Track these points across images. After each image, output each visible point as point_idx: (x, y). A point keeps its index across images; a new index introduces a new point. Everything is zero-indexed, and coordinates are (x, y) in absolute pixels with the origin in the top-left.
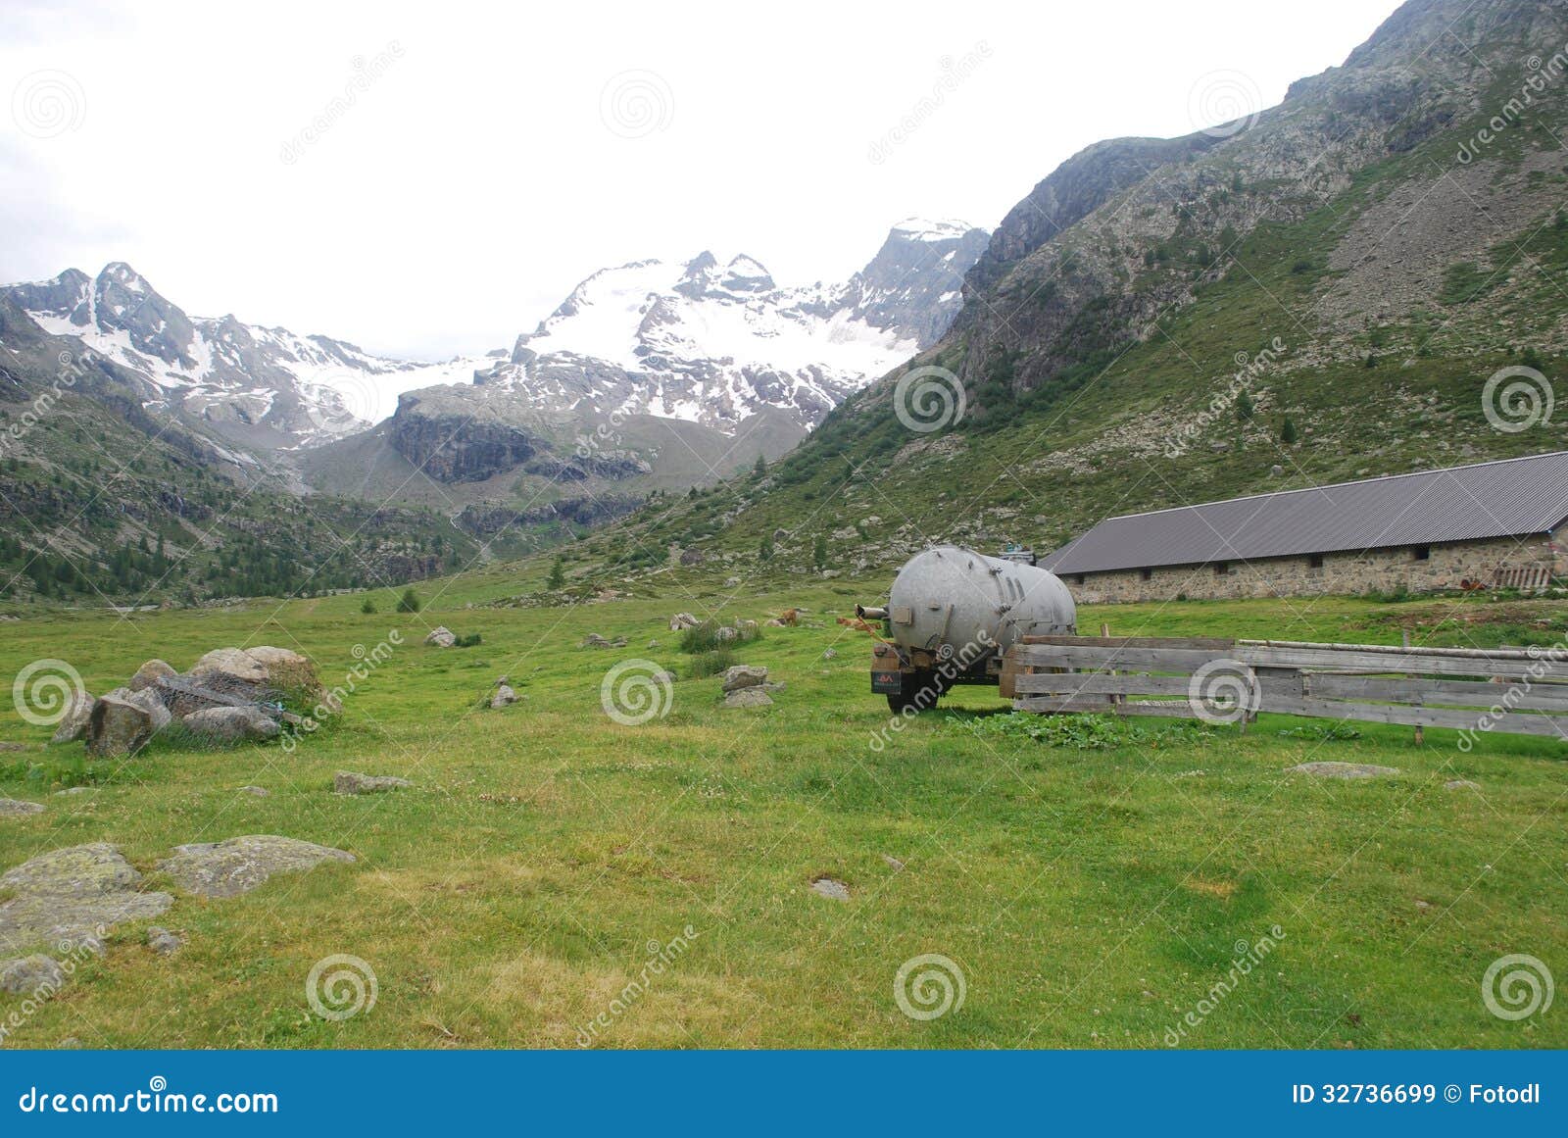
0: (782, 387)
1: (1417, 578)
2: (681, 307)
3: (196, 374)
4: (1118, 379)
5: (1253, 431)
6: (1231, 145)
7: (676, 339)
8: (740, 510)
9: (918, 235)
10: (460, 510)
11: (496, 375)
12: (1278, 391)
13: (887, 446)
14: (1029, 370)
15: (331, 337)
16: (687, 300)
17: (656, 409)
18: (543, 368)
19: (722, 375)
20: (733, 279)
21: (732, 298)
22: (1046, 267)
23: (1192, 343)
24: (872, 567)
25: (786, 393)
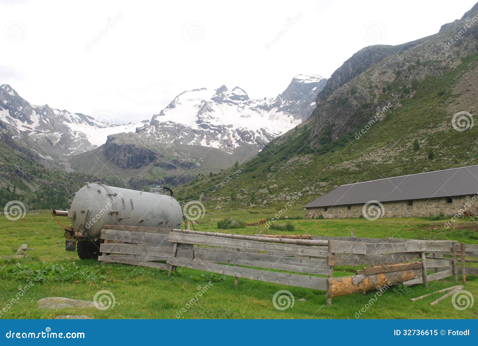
0: (251, 136)
1: (447, 210)
2: (214, 106)
3: (33, 126)
4: (370, 135)
5: (419, 155)
6: (417, 48)
7: (212, 118)
8: (228, 181)
9: (303, 81)
10: (128, 179)
11: (144, 129)
12: (430, 140)
13: (284, 158)
14: (338, 131)
15: (84, 114)
16: (216, 103)
17: (203, 143)
18: (161, 127)
19: (228, 131)
20: (234, 96)
21: (234, 103)
22: (345, 92)
23: (399, 122)
24: (268, 204)
25: (252, 138)
